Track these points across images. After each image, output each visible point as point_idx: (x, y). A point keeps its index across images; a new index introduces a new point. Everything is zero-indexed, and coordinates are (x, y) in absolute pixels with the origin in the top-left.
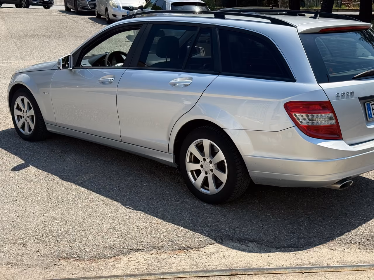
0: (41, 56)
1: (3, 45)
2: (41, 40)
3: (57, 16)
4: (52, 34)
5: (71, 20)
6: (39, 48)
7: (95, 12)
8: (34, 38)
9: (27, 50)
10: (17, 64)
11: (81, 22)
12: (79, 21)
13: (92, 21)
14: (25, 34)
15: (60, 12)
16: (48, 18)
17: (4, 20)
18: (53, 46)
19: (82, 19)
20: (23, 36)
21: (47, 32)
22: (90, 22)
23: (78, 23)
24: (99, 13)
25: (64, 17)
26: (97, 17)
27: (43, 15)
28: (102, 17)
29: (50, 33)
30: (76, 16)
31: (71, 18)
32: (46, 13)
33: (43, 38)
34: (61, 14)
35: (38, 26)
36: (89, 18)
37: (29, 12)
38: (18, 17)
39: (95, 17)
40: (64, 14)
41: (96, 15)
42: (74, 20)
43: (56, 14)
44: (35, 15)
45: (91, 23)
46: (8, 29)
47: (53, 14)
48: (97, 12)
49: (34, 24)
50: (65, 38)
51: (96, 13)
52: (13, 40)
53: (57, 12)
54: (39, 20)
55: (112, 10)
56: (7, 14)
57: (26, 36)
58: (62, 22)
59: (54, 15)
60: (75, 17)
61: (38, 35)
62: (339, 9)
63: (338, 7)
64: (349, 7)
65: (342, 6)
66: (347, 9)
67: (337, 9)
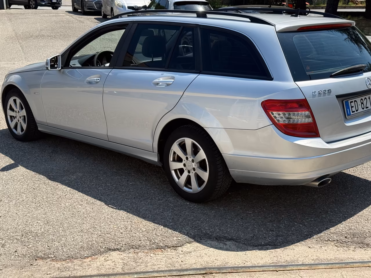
0: (44, 57)
1: (8, 46)
2: (46, 41)
3: (63, 16)
4: (58, 34)
5: (77, 20)
6: (43, 49)
8: (39, 38)
9: (32, 51)
10: (20, 65)
11: (87, 22)
12: (85, 21)
13: (98, 21)
14: (31, 34)
15: (68, 13)
16: (54, 18)
17: (12, 21)
18: (57, 47)
19: (88, 19)
20: (28, 37)
21: (53, 33)
22: (95, 22)
23: (84, 23)
24: (105, 13)
25: (71, 17)
26: (103, 17)
27: (50, 16)
28: (108, 17)
29: (55, 34)
30: (82, 16)
31: (77, 18)
32: (53, 14)
33: (48, 39)
34: (68, 15)
35: (44, 27)
36: (95, 18)
37: (37, 13)
38: (25, 18)
39: (101, 17)
40: (71, 15)
41: (103, 15)
42: (80, 21)
43: (64, 14)
44: (42, 15)
45: (97, 23)
46: (14, 30)
47: (60, 14)
48: (103, 12)
49: (40, 25)
50: (70, 38)
51: (102, 13)
52: (18, 41)
53: (64, 13)
54: (45, 21)
55: (118, 10)
56: (15, 15)
57: (31, 37)
58: (68, 23)
59: (61, 16)
60: (82, 18)
61: (43, 36)
62: (347, 6)
63: (346, 4)
64: (356, 4)
65: (349, 3)
66: (355, 6)
67: (344, 6)
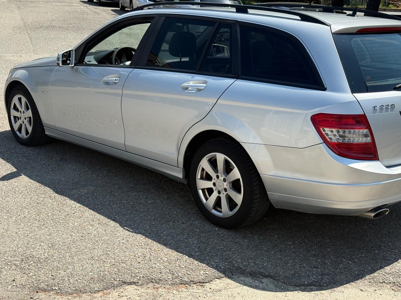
0: (55, 50)
1: (16, 36)
2: (57, 32)
3: (77, 6)
4: (70, 26)
5: (92, 11)
6: (54, 41)
7: (119, 3)
8: (50, 29)
9: (41, 43)
10: (28, 58)
11: (103, 14)
12: (101, 13)
13: (115, 13)
14: (41, 25)
15: (82, 3)
16: (67, 8)
17: (20, 9)
18: (69, 40)
19: (104, 11)
20: (38, 27)
21: (65, 24)
22: (112, 14)
23: (100, 15)
24: (123, 4)
25: (85, 8)
26: (121, 9)
27: (63, 5)
28: (126, 9)
29: (68, 25)
30: (98, 7)
31: (93, 9)
32: (66, 3)
33: (60, 30)
34: (83, 5)
35: (55, 17)
36: (112, 10)
37: (48, 2)
38: (36, 7)
39: (119, 9)
40: (86, 5)
41: (120, 7)
42: (95, 12)
43: (77, 4)
44: (54, 4)
45: (114, 15)
46: (23, 19)
47: (74, 4)
48: (121, 3)
49: (51, 15)
50: (83, 31)
51: (120, 5)
52: (27, 32)
53: (79, 3)
54: (57, 11)
55: (137, 2)
56: (24, 2)
57: (42, 27)
58: (82, 13)
59: (74, 6)
60: (97, 9)
61: (54, 27)
62: (387, 8)
63: (386, 6)
64: (397, 6)
65: (389, 5)
66: (395, 9)
67: (384, 8)
